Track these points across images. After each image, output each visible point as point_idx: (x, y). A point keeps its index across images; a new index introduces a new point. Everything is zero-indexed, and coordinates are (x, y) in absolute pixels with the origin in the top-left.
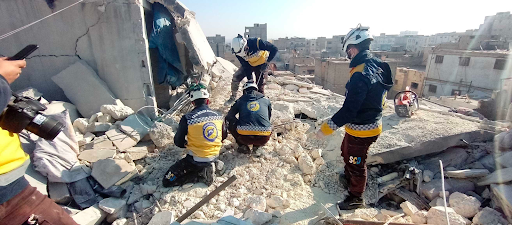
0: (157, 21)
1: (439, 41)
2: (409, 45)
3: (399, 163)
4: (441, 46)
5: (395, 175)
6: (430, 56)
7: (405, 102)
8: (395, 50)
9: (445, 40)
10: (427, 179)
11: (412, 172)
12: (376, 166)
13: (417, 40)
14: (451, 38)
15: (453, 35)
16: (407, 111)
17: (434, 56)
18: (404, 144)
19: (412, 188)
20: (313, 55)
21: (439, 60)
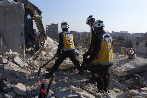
0: (27, 16)
1: (136, 36)
2: (125, 37)
3: (132, 75)
4: (137, 38)
5: (132, 79)
6: (134, 42)
7: (132, 53)
8: (119, 39)
9: (139, 36)
10: (143, 80)
11: (138, 77)
12: (124, 77)
13: (128, 35)
14: (141, 35)
15: (141, 34)
16: (133, 57)
17: (136, 42)
18: (133, 67)
19: (138, 84)
20: (82, 40)
21: (138, 44)
